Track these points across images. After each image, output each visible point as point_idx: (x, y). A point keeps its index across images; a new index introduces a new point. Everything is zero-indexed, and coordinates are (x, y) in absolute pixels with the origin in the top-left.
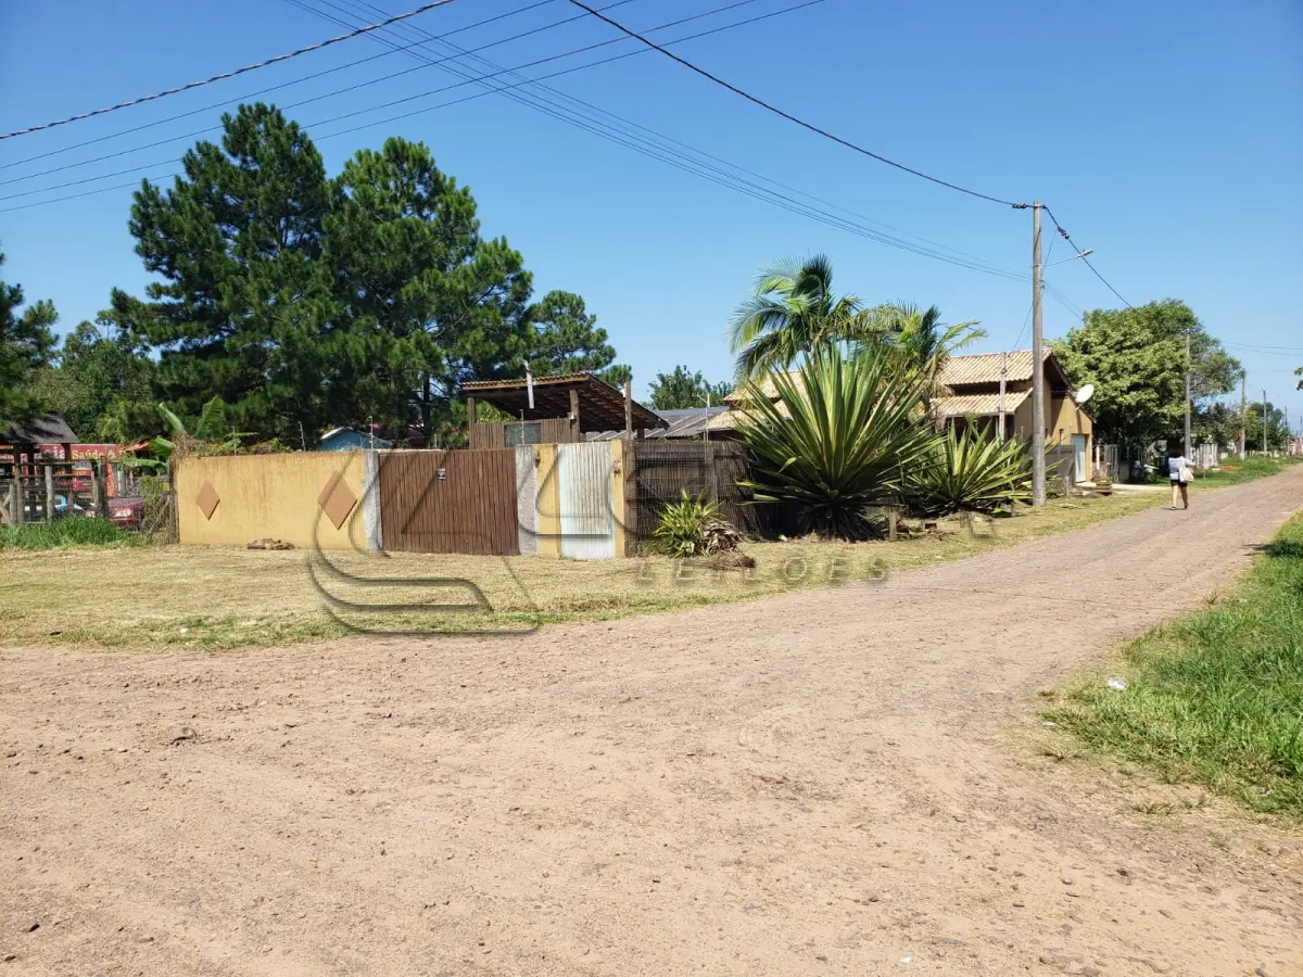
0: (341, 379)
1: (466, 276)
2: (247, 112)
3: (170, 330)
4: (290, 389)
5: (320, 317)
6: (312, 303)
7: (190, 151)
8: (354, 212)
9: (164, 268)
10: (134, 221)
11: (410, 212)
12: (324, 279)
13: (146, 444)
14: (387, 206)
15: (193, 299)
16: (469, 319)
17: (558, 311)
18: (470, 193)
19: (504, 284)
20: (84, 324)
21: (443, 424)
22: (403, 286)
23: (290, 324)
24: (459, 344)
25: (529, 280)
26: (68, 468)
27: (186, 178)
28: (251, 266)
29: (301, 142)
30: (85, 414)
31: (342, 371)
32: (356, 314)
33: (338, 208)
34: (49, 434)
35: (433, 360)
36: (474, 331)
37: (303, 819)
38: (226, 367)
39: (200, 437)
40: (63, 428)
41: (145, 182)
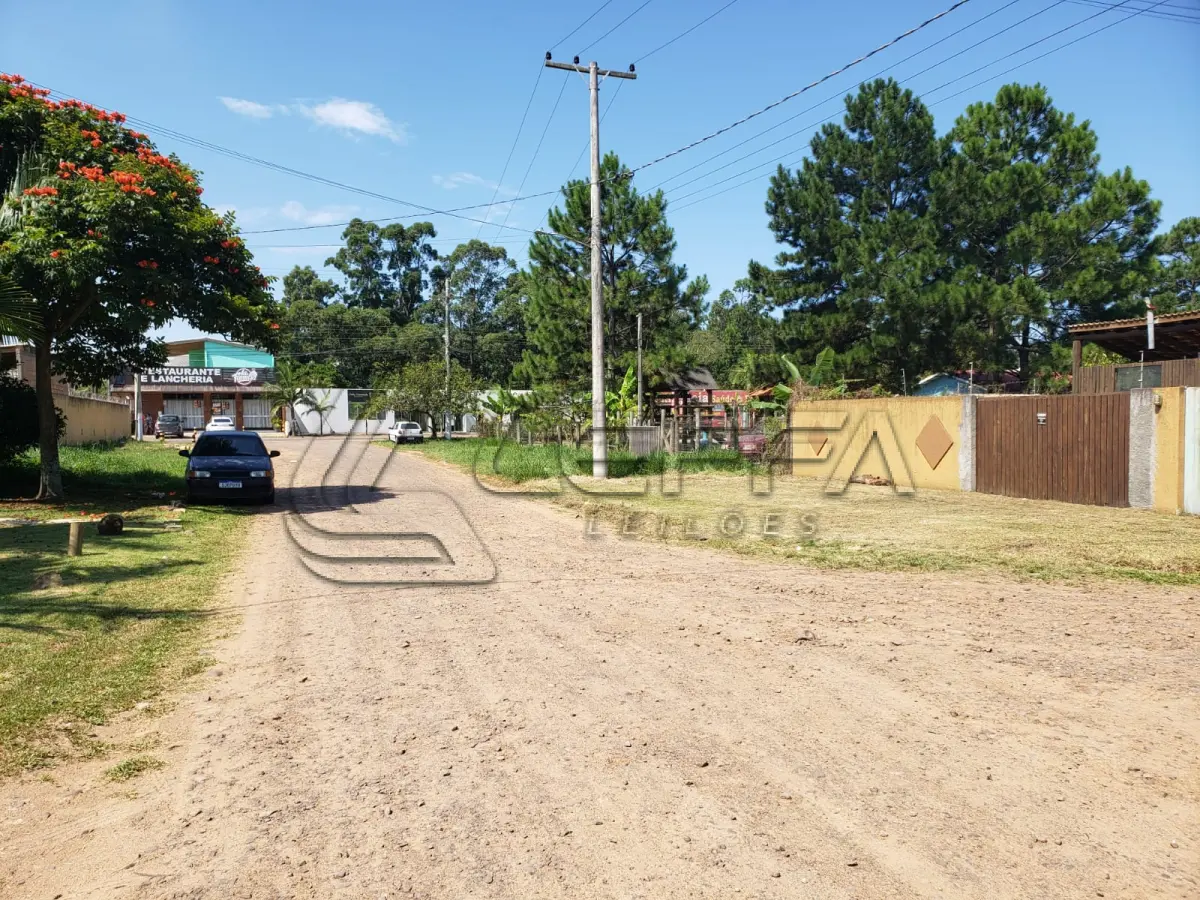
0: (940, 327)
1: (1078, 214)
2: (867, 90)
3: (792, 291)
4: (892, 339)
5: (924, 270)
6: (917, 258)
7: (817, 134)
8: (962, 165)
9: (790, 238)
10: (770, 202)
11: (1020, 157)
12: (929, 233)
13: (769, 389)
14: (998, 154)
15: (812, 263)
16: (1079, 260)
17: (1190, 240)
18: (1091, 127)
19: (1125, 218)
20: (726, 292)
21: (1043, 369)
22: (1008, 232)
23: (896, 279)
24: (1066, 286)
25: (1156, 210)
26: (710, 410)
27: (813, 159)
28: (863, 229)
29: (915, 107)
30: (722, 366)
31: (941, 321)
32: (958, 264)
33: (946, 163)
34: (698, 383)
35: (1036, 305)
36: (1084, 272)
37: (910, 729)
38: (837, 323)
39: (813, 384)
40: (708, 378)
41: (780, 168)
